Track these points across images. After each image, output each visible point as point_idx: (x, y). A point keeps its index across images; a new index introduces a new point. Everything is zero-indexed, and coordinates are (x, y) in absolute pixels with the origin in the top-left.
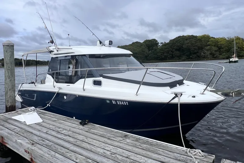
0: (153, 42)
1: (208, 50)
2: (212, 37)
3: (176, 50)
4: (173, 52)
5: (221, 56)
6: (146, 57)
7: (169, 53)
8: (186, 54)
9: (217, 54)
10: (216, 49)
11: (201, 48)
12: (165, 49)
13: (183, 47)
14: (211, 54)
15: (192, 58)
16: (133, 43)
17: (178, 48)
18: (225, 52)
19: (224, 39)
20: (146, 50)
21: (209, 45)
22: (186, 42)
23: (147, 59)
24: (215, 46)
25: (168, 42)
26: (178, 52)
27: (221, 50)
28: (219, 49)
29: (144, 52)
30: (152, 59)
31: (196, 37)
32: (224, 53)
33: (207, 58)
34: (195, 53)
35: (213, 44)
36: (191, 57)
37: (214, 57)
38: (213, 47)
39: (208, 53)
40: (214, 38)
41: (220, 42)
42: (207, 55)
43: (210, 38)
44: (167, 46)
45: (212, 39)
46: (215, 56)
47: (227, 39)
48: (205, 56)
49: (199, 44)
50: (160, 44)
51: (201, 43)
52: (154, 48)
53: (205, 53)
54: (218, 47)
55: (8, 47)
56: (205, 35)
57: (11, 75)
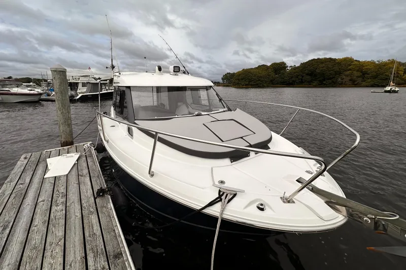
0: (281, 65)
1: (347, 76)
2: (356, 61)
3: (307, 74)
4: (303, 77)
5: (364, 83)
6: (271, 81)
7: (297, 77)
8: (319, 79)
9: (360, 80)
10: (359, 74)
11: (339, 73)
12: (295, 73)
13: (315, 72)
14: (350, 80)
15: (325, 84)
16: (259, 66)
17: (310, 72)
18: (371, 79)
19: (373, 63)
20: (273, 74)
21: (350, 70)
22: (321, 65)
23: (273, 84)
24: (358, 71)
25: (299, 65)
26: (308, 77)
27: (366, 75)
28: (364, 74)
29: (269, 75)
30: (278, 84)
31: (335, 60)
32: (369, 80)
33: (345, 84)
34: (331, 79)
35: (357, 68)
36: (324, 82)
37: (354, 84)
38: (355, 72)
39: (347, 79)
40: (359, 61)
41: (366, 66)
42: (345, 82)
43: (352, 62)
44: (297, 70)
45: (356, 63)
46: (356, 83)
47: (377, 63)
48: (342, 82)
49: (336, 68)
50: (288, 68)
51: (340, 67)
52: (281, 72)
53: (343, 79)
54: (362, 72)
55: (56, 73)
56: (347, 58)
57: (62, 106)
